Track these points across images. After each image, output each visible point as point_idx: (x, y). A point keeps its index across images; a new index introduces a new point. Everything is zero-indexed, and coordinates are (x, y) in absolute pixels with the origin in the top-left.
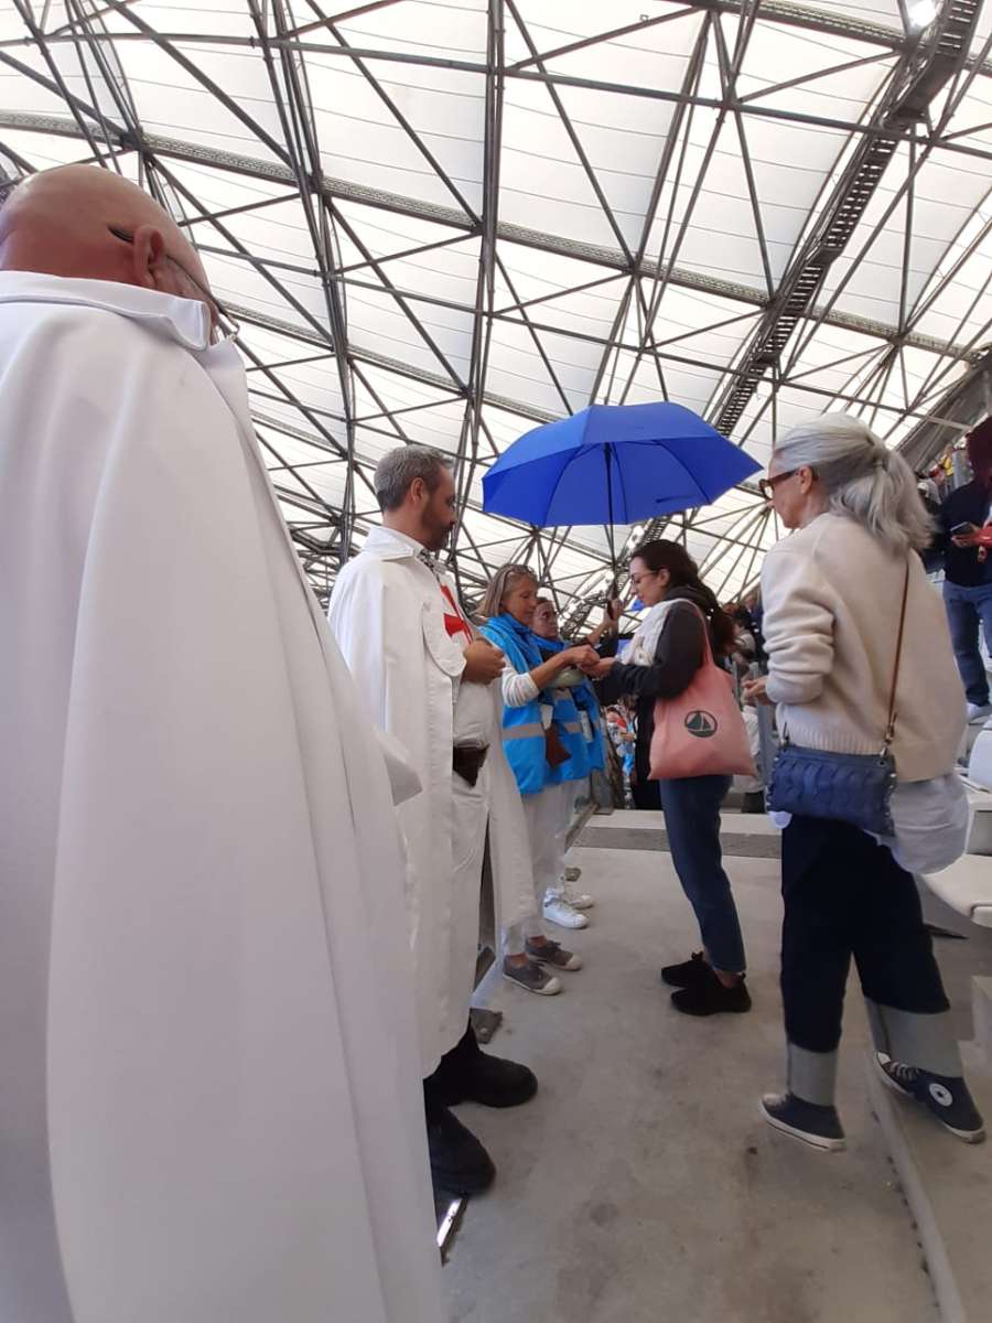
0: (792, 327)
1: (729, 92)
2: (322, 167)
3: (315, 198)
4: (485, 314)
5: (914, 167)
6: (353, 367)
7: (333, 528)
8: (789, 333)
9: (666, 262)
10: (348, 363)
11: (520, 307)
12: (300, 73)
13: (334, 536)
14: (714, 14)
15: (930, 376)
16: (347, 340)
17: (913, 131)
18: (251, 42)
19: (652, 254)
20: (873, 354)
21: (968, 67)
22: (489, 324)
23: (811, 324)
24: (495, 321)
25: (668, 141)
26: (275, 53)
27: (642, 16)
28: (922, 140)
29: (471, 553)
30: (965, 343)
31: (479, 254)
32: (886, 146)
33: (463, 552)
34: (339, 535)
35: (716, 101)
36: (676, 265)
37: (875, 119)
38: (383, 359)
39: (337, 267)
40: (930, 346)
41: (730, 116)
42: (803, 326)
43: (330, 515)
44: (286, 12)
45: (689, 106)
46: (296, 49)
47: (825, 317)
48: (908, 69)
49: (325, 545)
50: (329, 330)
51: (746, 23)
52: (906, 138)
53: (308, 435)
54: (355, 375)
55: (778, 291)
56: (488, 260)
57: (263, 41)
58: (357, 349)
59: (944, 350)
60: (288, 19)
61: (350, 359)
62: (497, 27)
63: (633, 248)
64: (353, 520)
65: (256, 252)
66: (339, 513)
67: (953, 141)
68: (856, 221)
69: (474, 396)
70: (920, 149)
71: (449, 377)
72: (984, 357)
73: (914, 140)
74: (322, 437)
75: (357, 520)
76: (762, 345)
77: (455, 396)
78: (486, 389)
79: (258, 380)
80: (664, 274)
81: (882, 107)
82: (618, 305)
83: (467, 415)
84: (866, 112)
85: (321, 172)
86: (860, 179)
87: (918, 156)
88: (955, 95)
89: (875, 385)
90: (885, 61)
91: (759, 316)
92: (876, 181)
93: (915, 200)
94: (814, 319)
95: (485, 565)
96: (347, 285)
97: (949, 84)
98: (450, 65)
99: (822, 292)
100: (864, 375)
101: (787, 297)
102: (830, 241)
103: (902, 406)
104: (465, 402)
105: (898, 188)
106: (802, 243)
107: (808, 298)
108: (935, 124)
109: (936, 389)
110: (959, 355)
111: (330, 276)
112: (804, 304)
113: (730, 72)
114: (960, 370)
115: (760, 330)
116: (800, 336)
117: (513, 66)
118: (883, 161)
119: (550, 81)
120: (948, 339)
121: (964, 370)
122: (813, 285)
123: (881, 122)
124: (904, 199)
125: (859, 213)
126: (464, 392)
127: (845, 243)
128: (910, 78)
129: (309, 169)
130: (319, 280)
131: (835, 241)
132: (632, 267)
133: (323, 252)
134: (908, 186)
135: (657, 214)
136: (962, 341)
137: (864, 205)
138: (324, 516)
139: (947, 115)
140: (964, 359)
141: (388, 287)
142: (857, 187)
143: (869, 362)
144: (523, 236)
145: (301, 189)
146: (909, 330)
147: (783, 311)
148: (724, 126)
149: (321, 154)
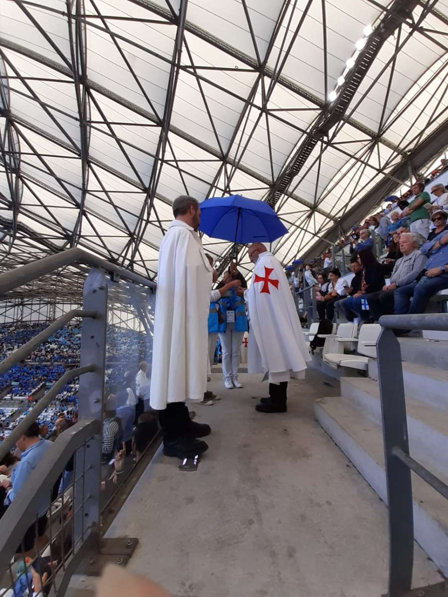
0: (280, 196)
1: (265, 105)
2: (87, 74)
3: (81, 86)
4: (160, 160)
5: (322, 151)
6: (90, 166)
7: (66, 241)
8: (279, 198)
9: (237, 160)
10: (87, 163)
11: (176, 161)
12: (83, 32)
13: (66, 244)
14: (262, 76)
15: (323, 224)
16: (88, 153)
17: (323, 138)
18: (63, 13)
19: (232, 155)
20: (305, 212)
21: (343, 120)
22: (162, 165)
23: (286, 197)
24: (164, 164)
25: (241, 116)
26: (73, 21)
27: (236, 66)
28: (325, 143)
29: (141, 263)
30: (334, 215)
31: (159, 134)
32: (314, 141)
33: (137, 262)
34: (69, 244)
35: (259, 107)
36: (241, 163)
37: (311, 131)
38: (106, 166)
39: (88, 120)
40: (323, 213)
41: (264, 114)
42: (283, 197)
43: (65, 234)
44: (82, 6)
45: (250, 106)
46: (84, 22)
47: (291, 195)
48: (324, 116)
49: (59, 248)
50: (80, 147)
51: (273, 83)
52: (321, 140)
53: (59, 193)
54: (90, 170)
55: (276, 181)
56: (163, 139)
57: (69, 15)
58: (92, 158)
59: (327, 216)
60: (82, 10)
61: (89, 163)
62: (179, 48)
63: (225, 151)
64: (79, 238)
65: (43, 100)
66: (70, 234)
67: (335, 145)
68: (303, 164)
69: (151, 193)
70: (324, 145)
71: (139, 182)
72: (339, 221)
73: (323, 142)
74: (67, 195)
75: (81, 239)
76: (269, 200)
77: (141, 191)
78: (157, 191)
79: (34, 160)
80: (236, 164)
81: (314, 128)
82: (217, 171)
83: (146, 201)
84: (309, 127)
85: (86, 76)
86: (305, 150)
87: (323, 147)
88: (338, 129)
89: (306, 223)
90: (317, 111)
91: (269, 189)
92: (310, 152)
93: (321, 163)
94: (287, 195)
95: (147, 269)
96: (92, 129)
97: (336, 125)
98: (157, 55)
99: (290, 186)
100: (302, 218)
101: (278, 185)
102: (294, 169)
103: (314, 233)
104: (145, 195)
105: (317, 157)
106: (285, 167)
107: (286, 187)
108: (330, 138)
109: (324, 229)
110: (332, 218)
111: (84, 123)
112: (284, 189)
113: (265, 99)
114: (332, 224)
115: (269, 194)
116: (282, 200)
117: (183, 66)
118: (313, 146)
119: (198, 78)
120: (329, 212)
121: (333, 224)
122: (288, 183)
123: (313, 133)
124: (318, 161)
125: (304, 162)
126: (145, 190)
127: (299, 171)
128: (324, 120)
129: (80, 73)
130: (78, 123)
131: (295, 169)
132: (224, 158)
133: (82, 111)
134: (319, 157)
135: (235, 141)
136: (333, 214)
137: (306, 160)
138: (62, 234)
139: (334, 136)
140: (333, 220)
141: (113, 135)
142: (304, 153)
143: (304, 214)
144: (180, 133)
145: (75, 80)
146: (317, 206)
147: (277, 189)
148: (262, 117)
149: (87, 69)
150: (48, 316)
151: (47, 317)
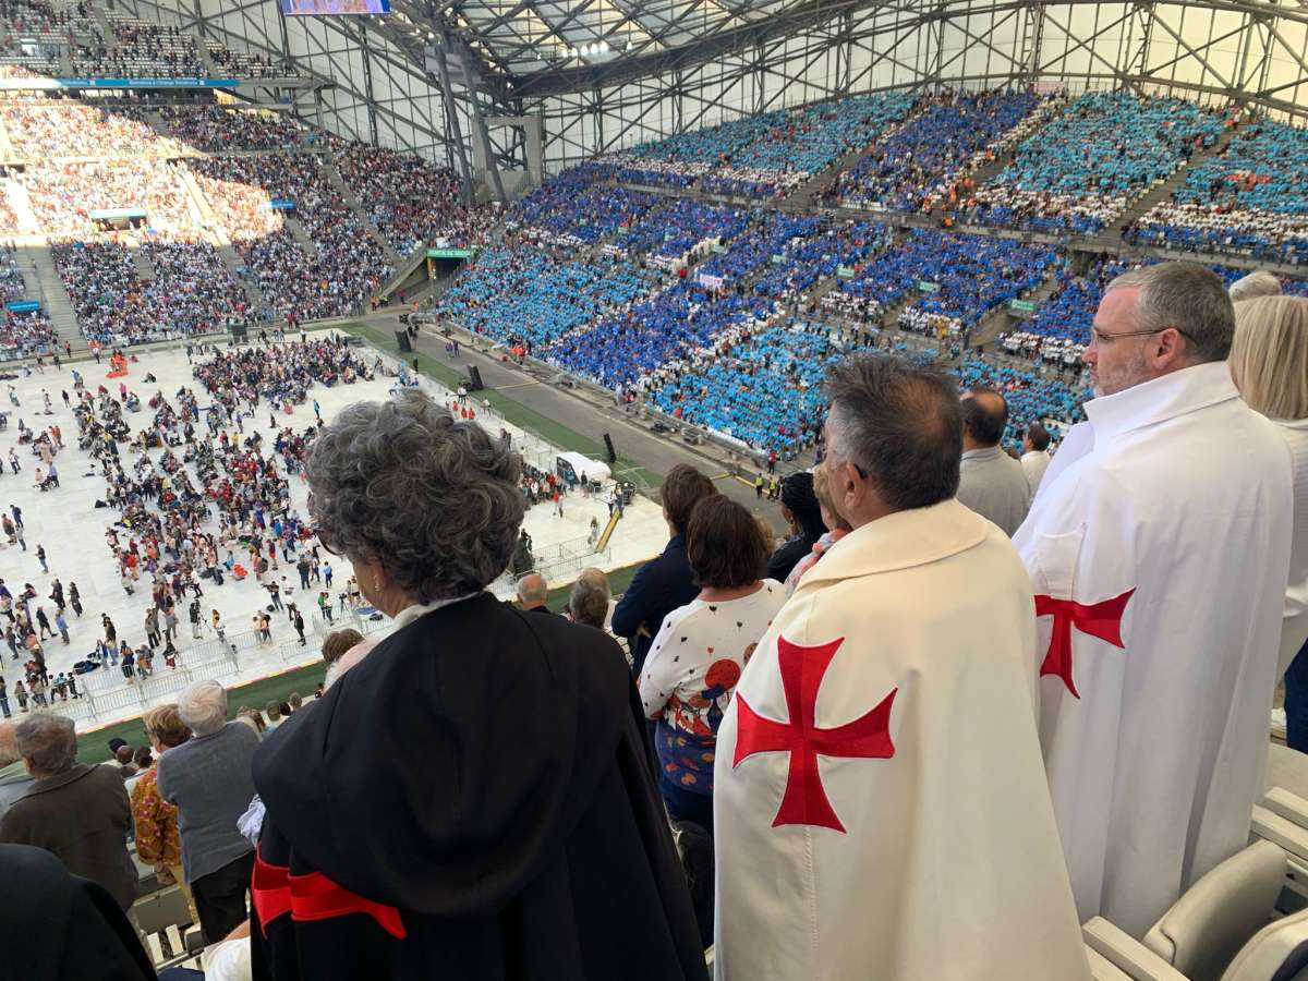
150: (1017, 59)
151: (1013, 62)
